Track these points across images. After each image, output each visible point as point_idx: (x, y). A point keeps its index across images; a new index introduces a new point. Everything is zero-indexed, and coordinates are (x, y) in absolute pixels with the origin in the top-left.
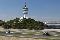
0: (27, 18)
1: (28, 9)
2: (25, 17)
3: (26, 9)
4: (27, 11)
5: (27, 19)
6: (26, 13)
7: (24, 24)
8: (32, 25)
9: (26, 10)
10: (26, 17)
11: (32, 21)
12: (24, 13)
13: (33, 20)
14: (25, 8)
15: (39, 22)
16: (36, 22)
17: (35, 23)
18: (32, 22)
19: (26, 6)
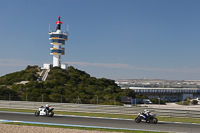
0: (63, 67)
1: (66, 37)
2: (55, 64)
3: (61, 36)
4: (64, 43)
5: (63, 70)
6: (61, 52)
7: (60, 87)
8: (84, 91)
9: (59, 41)
10: (60, 63)
11: (81, 78)
12: (53, 51)
13: (84, 73)
14: (58, 32)
15: (102, 80)
16: (93, 82)
17: (91, 84)
18: (80, 80)
19: (59, 28)
